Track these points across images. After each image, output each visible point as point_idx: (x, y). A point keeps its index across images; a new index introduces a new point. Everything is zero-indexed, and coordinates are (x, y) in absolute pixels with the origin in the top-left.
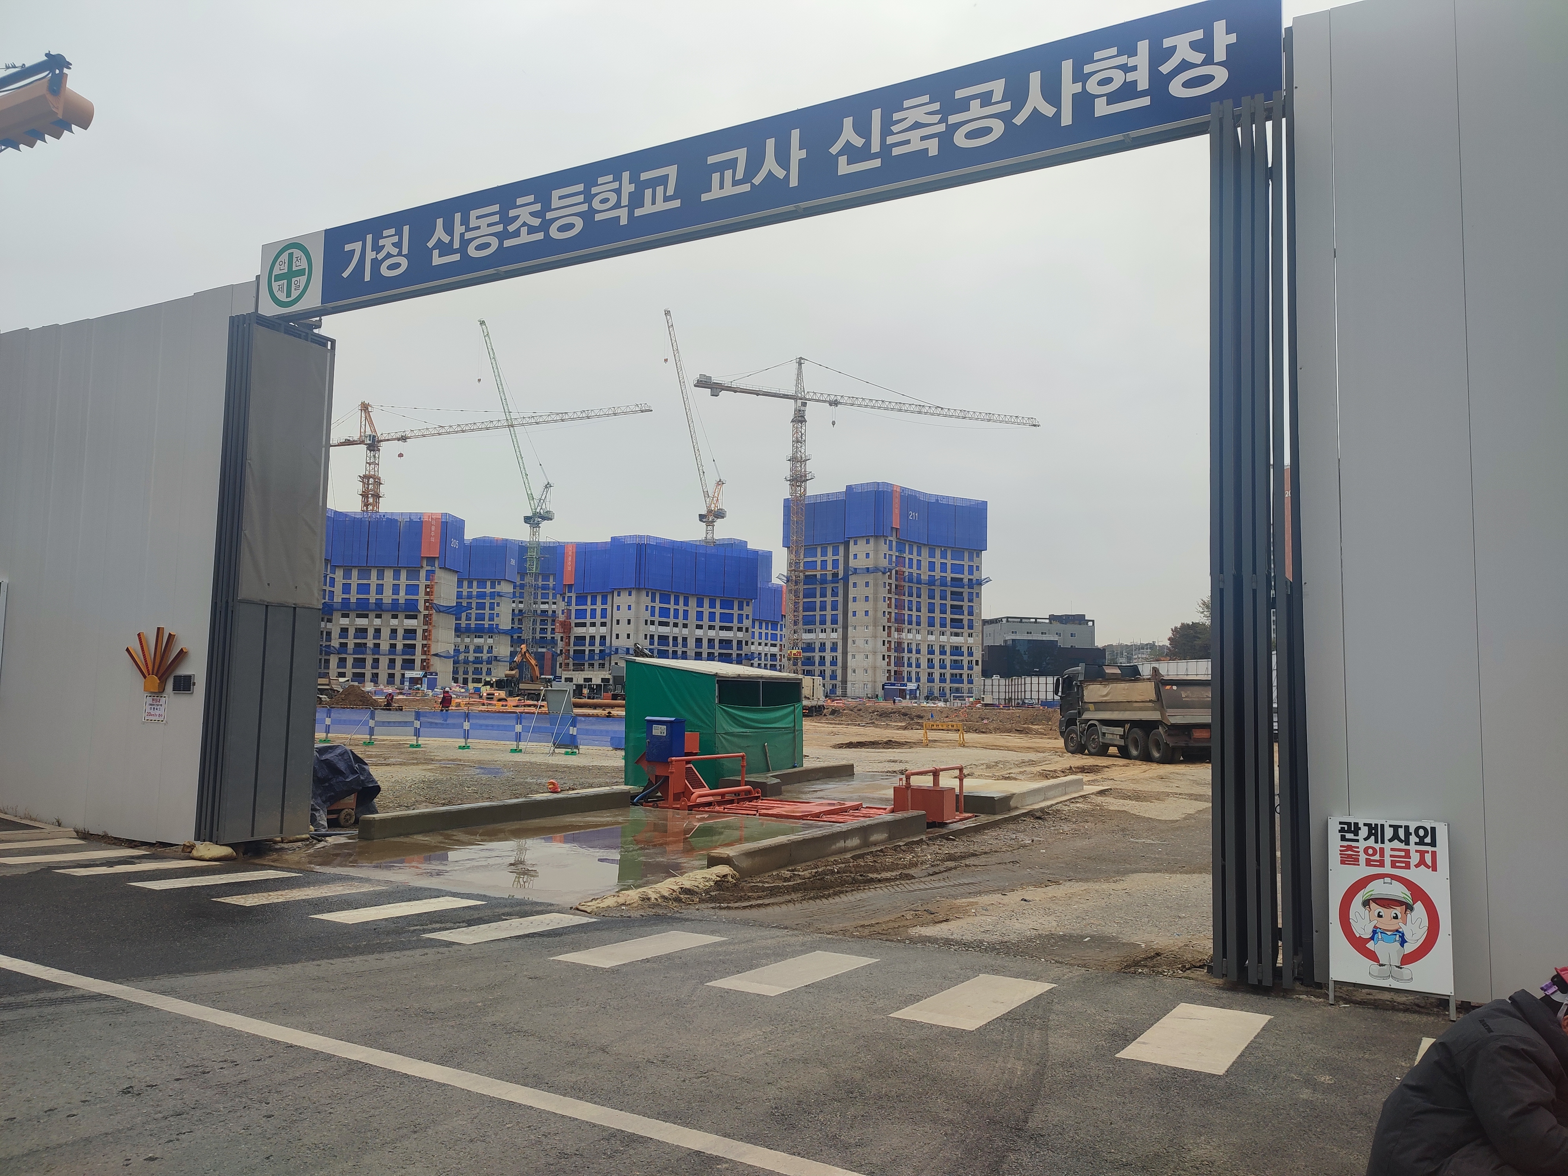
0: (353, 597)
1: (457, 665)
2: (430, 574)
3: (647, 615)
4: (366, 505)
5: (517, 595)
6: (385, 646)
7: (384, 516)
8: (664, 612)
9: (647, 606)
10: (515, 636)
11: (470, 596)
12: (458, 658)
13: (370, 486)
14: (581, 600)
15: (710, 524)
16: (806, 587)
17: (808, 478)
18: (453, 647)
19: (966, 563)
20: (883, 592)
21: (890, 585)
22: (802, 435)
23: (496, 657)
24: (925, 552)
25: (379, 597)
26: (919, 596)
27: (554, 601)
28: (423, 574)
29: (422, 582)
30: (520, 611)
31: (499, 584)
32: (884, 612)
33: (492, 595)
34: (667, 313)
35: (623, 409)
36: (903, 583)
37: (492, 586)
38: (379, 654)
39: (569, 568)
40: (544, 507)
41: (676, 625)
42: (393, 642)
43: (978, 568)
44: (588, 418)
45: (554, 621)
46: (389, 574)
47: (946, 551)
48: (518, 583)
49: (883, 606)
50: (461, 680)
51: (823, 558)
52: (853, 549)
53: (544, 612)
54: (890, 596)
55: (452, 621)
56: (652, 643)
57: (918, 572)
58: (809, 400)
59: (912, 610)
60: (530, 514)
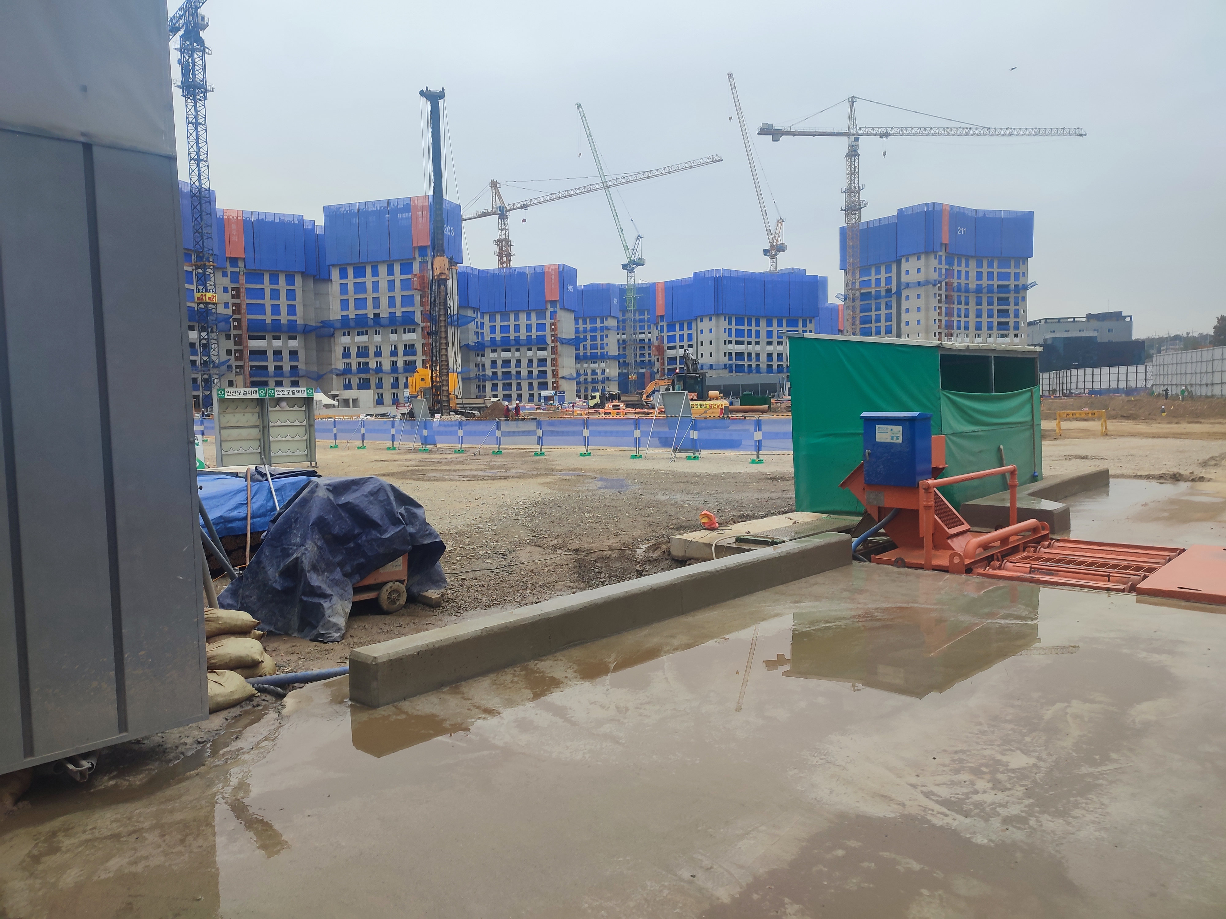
0: (498, 336)
1: (579, 385)
2: (553, 314)
3: (726, 336)
4: (502, 263)
5: (621, 327)
6: (524, 373)
7: (515, 270)
8: (740, 333)
9: (725, 329)
10: (621, 361)
11: (585, 331)
12: (580, 379)
13: (503, 248)
14: (671, 327)
15: (773, 257)
16: (862, 303)
17: (861, 206)
18: (575, 372)
19: (1012, 270)
20: (934, 302)
21: (940, 295)
22: (855, 168)
23: (608, 378)
24: (973, 263)
25: (517, 334)
26: (967, 303)
27: (649, 331)
28: (548, 314)
29: (548, 321)
30: (624, 341)
31: (606, 319)
32: (935, 320)
33: (602, 329)
34: (730, 76)
35: (697, 162)
36: (952, 293)
37: (602, 322)
38: (520, 379)
39: (660, 302)
40: (637, 255)
41: (750, 343)
42: (530, 369)
43: (1024, 274)
44: (669, 173)
45: (650, 347)
46: (523, 316)
47: (992, 261)
48: (621, 319)
49: (934, 315)
50: (583, 396)
51: (877, 277)
52: (905, 266)
53: (642, 340)
54: (940, 305)
55: (572, 351)
56: (730, 359)
57: (966, 282)
58: (861, 135)
59: (960, 317)
60: (626, 262)
